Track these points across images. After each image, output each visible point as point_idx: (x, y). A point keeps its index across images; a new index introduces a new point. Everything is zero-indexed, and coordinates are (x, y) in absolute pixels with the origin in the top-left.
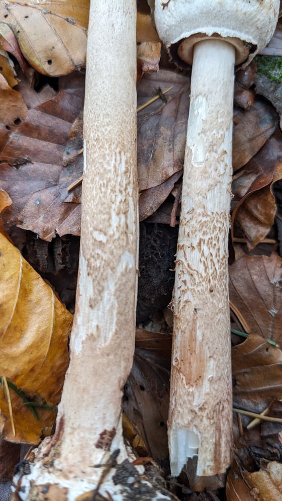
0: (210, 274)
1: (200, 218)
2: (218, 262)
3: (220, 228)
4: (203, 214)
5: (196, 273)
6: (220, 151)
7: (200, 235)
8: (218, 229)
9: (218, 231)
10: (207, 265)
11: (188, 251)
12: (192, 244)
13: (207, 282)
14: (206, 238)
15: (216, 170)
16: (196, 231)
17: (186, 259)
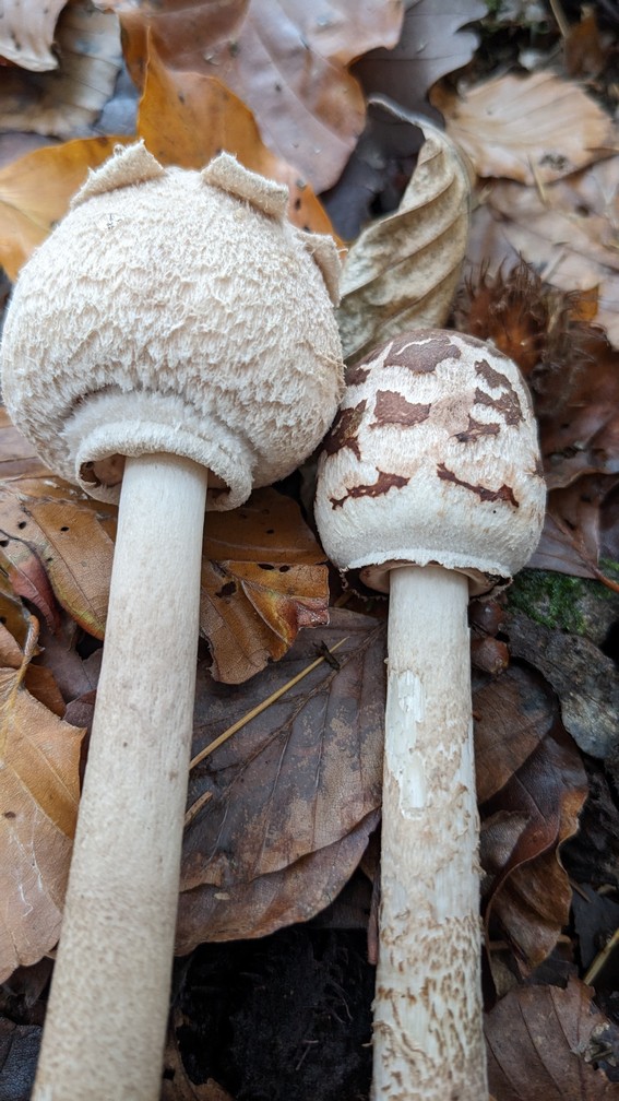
0: (451, 1059)
1: (425, 932)
2: (466, 1028)
3: (464, 952)
4: (429, 923)
5: (420, 1057)
6: (453, 786)
7: (425, 971)
8: (460, 955)
9: (461, 961)
10: (442, 1039)
11: (402, 1004)
12: (409, 989)
13: (446, 1076)
14: (439, 976)
15: (450, 827)
16: (416, 960)
17: (398, 1023)
